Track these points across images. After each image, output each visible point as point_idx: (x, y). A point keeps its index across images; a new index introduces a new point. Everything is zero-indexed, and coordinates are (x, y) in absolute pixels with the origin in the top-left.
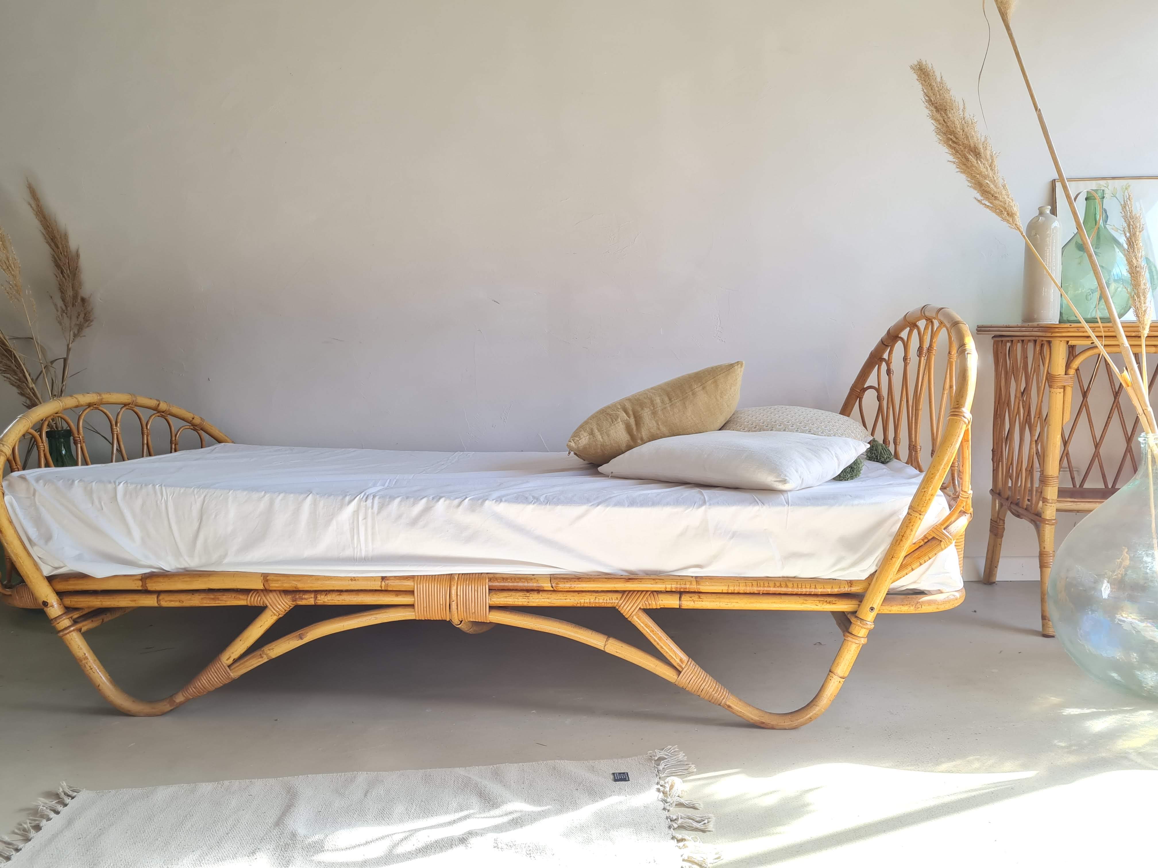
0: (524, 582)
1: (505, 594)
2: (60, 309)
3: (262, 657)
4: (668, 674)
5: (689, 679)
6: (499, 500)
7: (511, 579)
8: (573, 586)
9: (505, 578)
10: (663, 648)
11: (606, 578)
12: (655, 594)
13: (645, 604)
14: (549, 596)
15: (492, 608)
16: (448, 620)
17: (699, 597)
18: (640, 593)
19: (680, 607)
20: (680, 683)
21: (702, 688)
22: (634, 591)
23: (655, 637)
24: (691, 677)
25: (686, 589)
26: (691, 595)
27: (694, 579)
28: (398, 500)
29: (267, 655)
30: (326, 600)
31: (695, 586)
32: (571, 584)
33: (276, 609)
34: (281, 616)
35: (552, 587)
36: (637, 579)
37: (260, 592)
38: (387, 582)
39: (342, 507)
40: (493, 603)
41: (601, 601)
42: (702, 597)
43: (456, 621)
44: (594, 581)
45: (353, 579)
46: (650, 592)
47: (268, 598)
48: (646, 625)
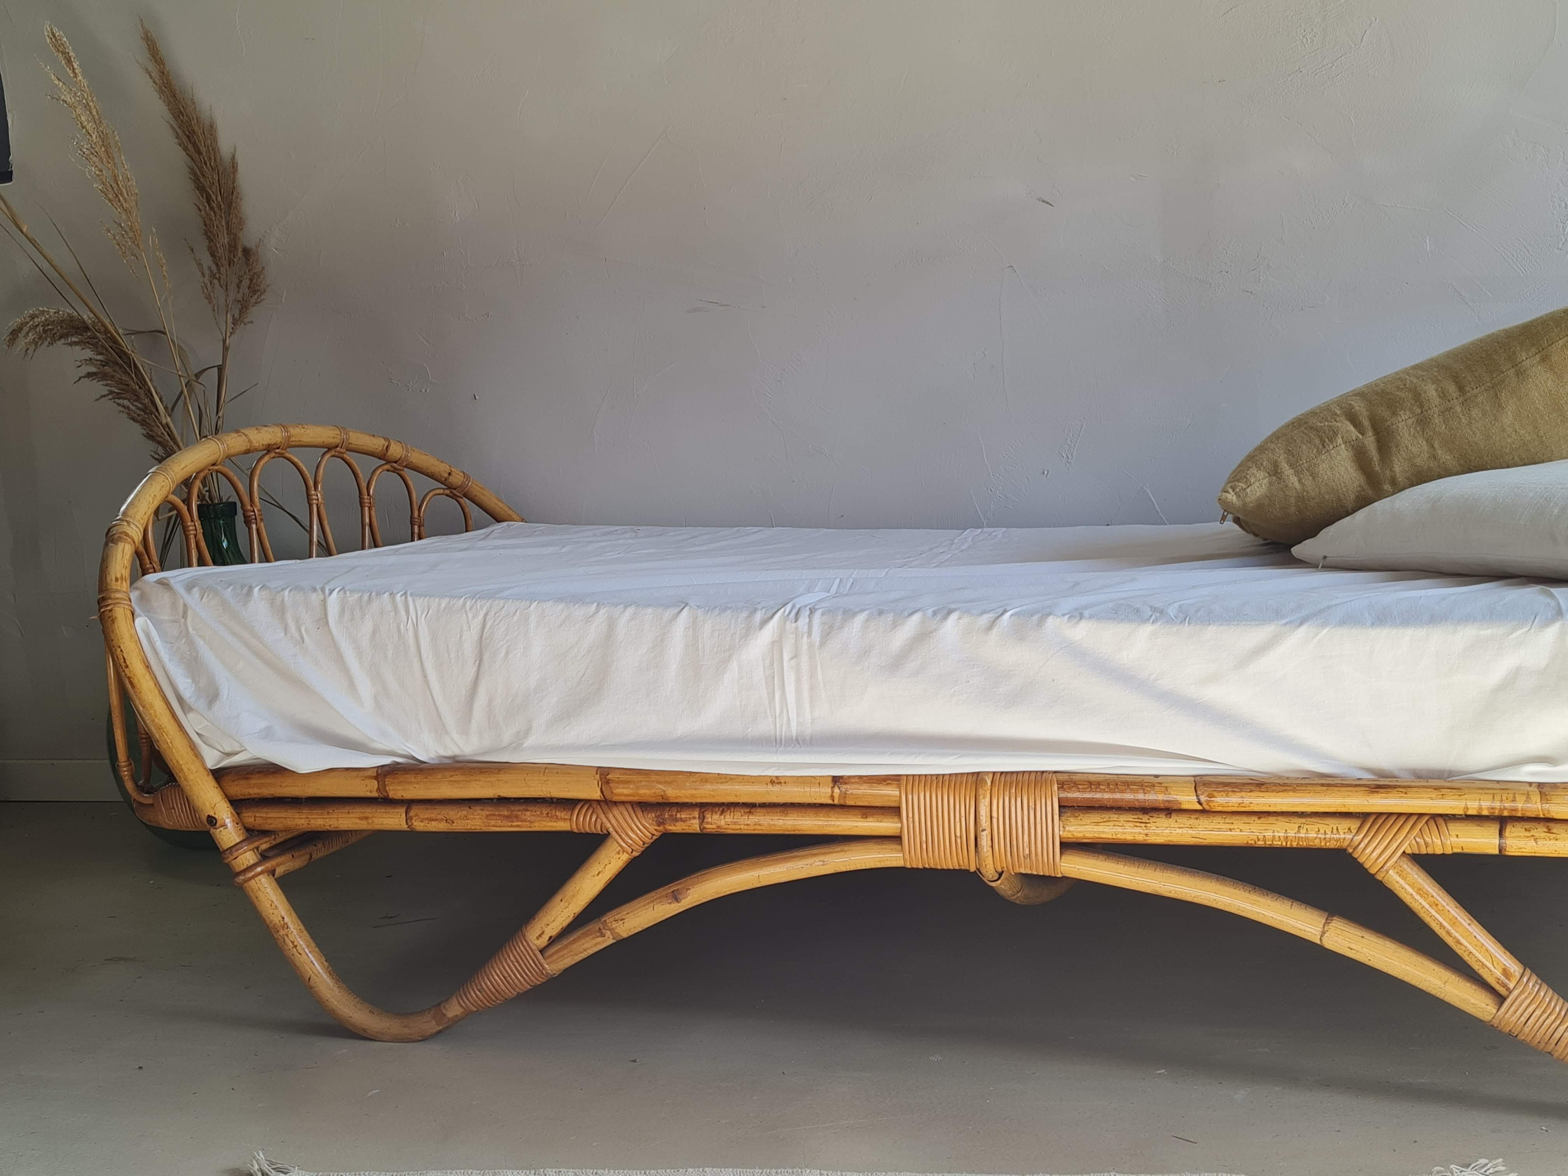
0: (1137, 792)
1: (1095, 817)
2: (207, 272)
3: (603, 935)
4: (1473, 1001)
5: (1526, 1015)
6: (1077, 615)
7: (1108, 784)
8: (1247, 801)
9: (1093, 782)
10: (1461, 944)
11: (1323, 785)
12: (1441, 821)
13: (1417, 843)
14: (1192, 821)
15: (1067, 846)
16: (973, 869)
17: (1549, 831)
18: (1403, 819)
19: (1500, 851)
20: (1503, 1024)
21: (1557, 1035)
22: (1390, 814)
23: (1441, 919)
24: (1531, 1009)
25: (1516, 810)
26: (1528, 825)
27: (1534, 789)
28: (860, 619)
29: (611, 930)
30: (722, 823)
31: (1539, 805)
32: (1242, 797)
33: (626, 839)
34: (636, 854)
35: (1200, 803)
36: (1395, 787)
37: (595, 805)
38: (844, 787)
39: (748, 633)
40: (1069, 835)
41: (1312, 835)
42: (1554, 831)
43: (989, 872)
44: (1294, 790)
45: (775, 781)
46: (1427, 818)
47: (611, 816)
48: (1420, 891)
